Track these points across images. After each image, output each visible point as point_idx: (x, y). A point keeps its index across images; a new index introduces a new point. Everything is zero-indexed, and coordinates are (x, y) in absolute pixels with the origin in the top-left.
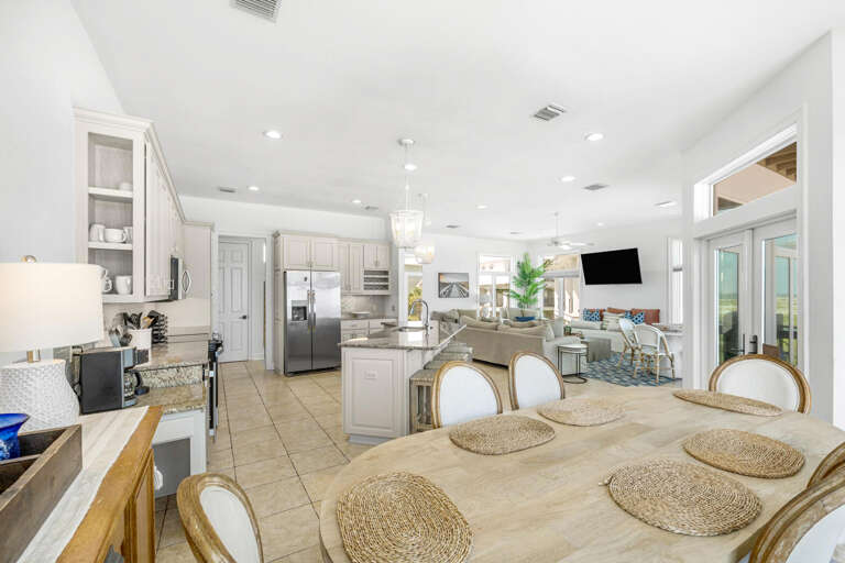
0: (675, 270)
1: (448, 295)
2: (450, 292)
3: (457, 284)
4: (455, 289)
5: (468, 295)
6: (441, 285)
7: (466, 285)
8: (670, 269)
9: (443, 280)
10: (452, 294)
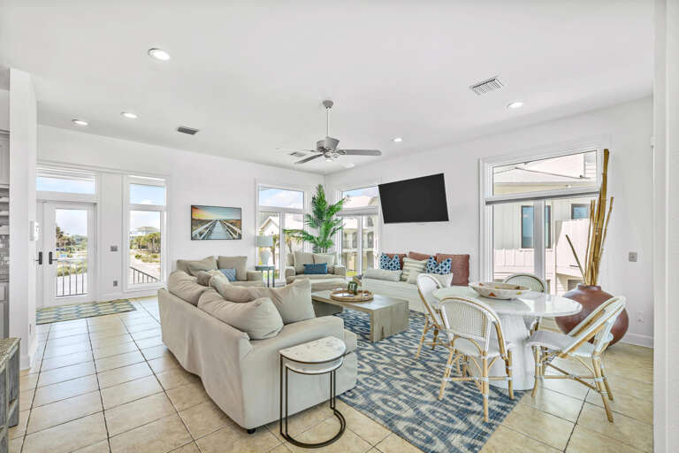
0: (488, 203)
1: (207, 236)
2: (211, 232)
3: (223, 222)
4: (219, 229)
5: (240, 237)
6: (195, 223)
7: (238, 223)
8: (483, 202)
9: (200, 215)
10: (213, 236)
